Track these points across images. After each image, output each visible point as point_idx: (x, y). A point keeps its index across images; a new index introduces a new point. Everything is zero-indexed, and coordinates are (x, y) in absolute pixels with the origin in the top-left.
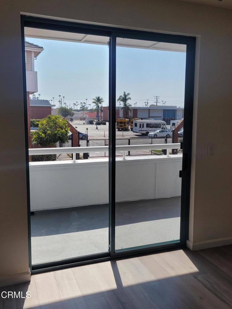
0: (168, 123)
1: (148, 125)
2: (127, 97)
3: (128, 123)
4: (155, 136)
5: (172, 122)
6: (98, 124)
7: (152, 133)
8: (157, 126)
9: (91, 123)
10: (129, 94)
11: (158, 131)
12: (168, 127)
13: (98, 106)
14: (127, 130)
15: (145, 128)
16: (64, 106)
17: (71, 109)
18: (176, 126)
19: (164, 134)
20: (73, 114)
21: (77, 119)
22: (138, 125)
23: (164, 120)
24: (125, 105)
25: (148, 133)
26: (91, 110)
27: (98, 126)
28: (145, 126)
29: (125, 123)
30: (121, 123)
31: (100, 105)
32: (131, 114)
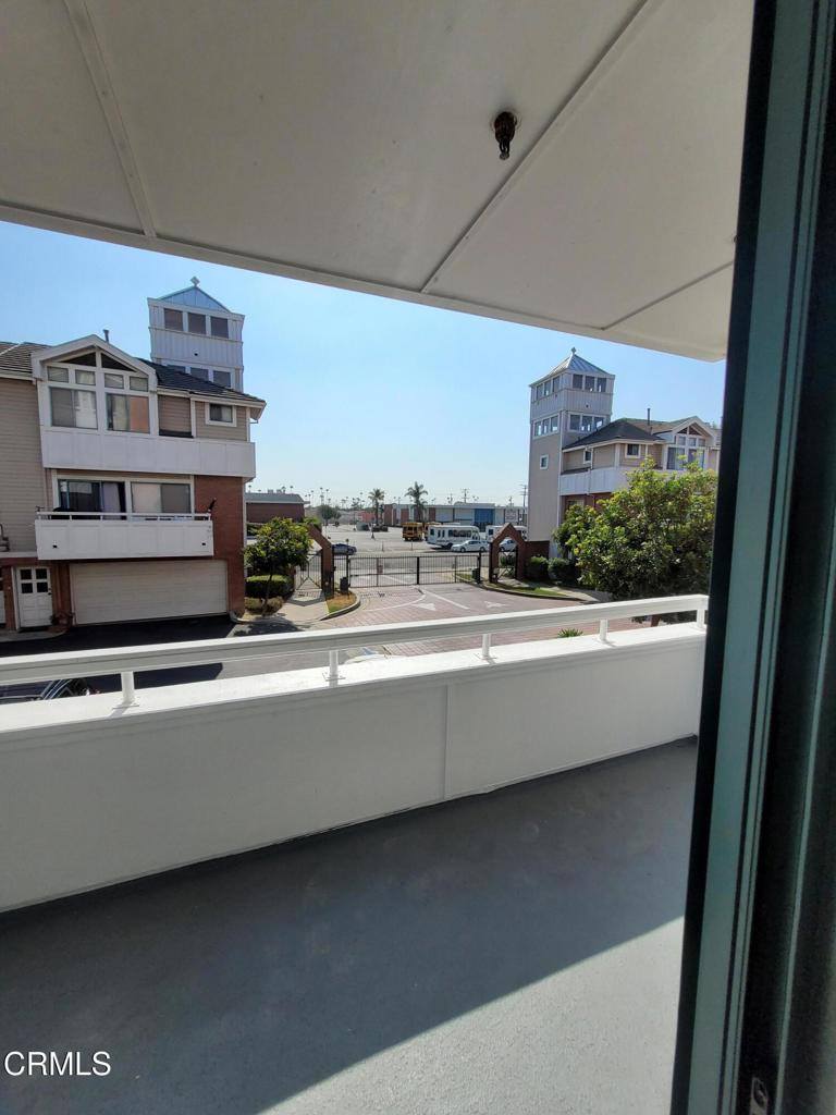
0: (482, 529)
1: (452, 533)
2: (421, 491)
3: (421, 528)
4: (462, 550)
5: (488, 528)
6: (375, 530)
7: (457, 546)
8: (465, 534)
9: (365, 528)
10: (422, 486)
11: (467, 542)
12: (483, 535)
13: (377, 504)
14: (418, 539)
15: (447, 537)
16: (326, 502)
17: (337, 508)
18: (496, 535)
19: (477, 547)
20: (339, 516)
21: (345, 522)
22: (436, 533)
23: (476, 524)
24: (417, 501)
25: (451, 545)
26: (367, 509)
27: (375, 534)
28: (447, 534)
29: (415, 529)
30: (410, 529)
31: (380, 502)
32: (425, 515)
